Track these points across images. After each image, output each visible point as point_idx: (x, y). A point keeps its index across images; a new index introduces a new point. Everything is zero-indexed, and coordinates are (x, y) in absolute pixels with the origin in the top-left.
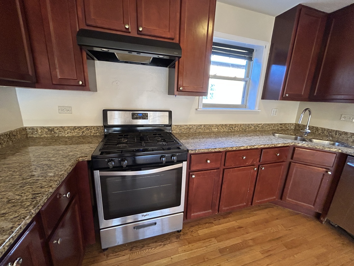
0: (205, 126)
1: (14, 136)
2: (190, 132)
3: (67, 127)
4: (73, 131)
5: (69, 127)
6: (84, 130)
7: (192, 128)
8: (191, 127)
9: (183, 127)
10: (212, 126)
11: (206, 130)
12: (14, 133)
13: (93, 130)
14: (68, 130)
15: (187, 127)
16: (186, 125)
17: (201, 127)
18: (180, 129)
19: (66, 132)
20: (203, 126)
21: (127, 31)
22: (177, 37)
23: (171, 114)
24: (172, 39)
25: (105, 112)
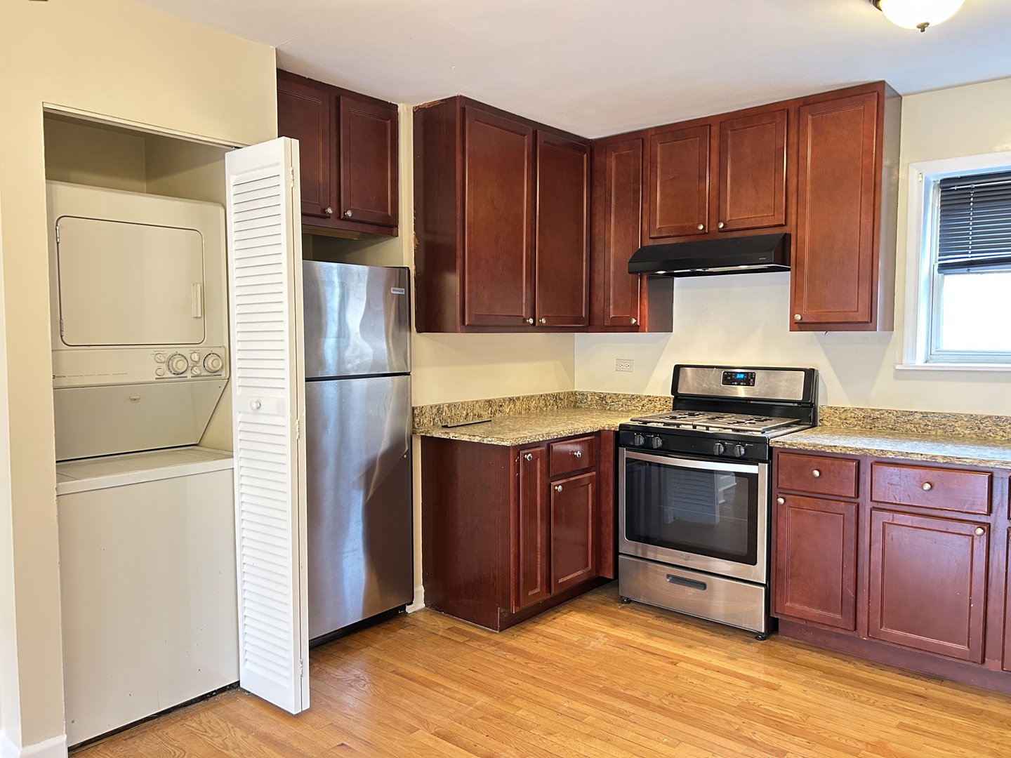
0: (925, 415)
1: (561, 399)
3: (622, 395)
4: (629, 403)
5: (625, 395)
6: (644, 402)
7: (881, 418)
8: (877, 414)
9: (853, 415)
10: (957, 417)
12: (562, 396)
13: (659, 403)
14: (624, 400)
15: (863, 414)
16: (862, 409)
17: (911, 418)
18: (843, 417)
19: (620, 403)
20: (918, 416)
21: (703, 233)
22: (793, 218)
23: (811, 376)
24: (782, 225)
25: (678, 369)
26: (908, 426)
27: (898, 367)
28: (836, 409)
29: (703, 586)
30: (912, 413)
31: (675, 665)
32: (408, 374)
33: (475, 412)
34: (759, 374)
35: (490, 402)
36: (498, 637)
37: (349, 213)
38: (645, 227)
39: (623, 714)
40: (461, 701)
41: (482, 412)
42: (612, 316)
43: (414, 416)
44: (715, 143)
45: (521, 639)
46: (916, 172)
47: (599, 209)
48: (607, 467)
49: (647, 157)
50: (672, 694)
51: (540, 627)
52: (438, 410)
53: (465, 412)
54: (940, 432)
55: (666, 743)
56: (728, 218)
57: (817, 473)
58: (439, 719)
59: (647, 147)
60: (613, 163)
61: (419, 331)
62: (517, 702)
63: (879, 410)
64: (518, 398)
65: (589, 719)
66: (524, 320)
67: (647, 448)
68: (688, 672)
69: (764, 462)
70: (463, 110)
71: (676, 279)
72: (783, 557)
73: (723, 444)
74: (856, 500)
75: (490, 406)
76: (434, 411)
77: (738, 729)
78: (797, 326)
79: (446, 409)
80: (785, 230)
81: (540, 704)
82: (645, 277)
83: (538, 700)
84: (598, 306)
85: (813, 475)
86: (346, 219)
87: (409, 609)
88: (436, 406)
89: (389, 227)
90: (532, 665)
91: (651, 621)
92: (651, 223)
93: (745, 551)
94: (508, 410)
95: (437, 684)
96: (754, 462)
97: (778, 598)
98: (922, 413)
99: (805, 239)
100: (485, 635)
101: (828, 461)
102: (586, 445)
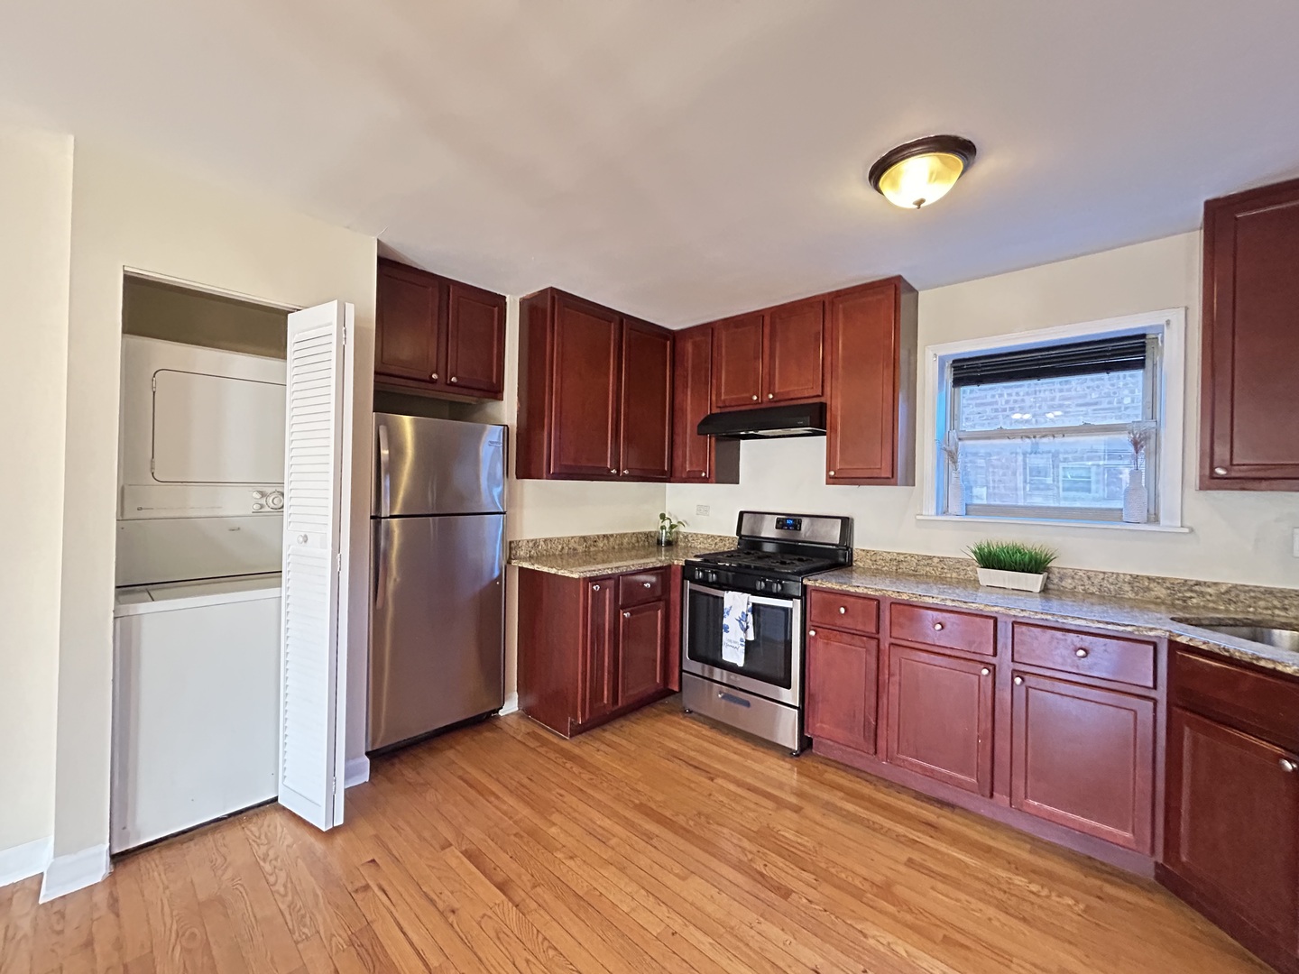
0: (942, 560)
2: (901, 570)
7: (905, 561)
8: (901, 558)
9: (881, 557)
11: (946, 571)
13: (727, 541)
14: (701, 539)
15: (890, 557)
16: (889, 553)
17: (930, 562)
18: (873, 558)
20: (936, 560)
21: (757, 402)
22: (828, 389)
23: (846, 523)
24: (818, 396)
25: (741, 514)
26: (928, 569)
27: (918, 517)
28: (868, 551)
29: (747, 704)
30: (930, 558)
31: (712, 780)
32: (504, 513)
33: (570, 546)
34: (805, 522)
35: (584, 538)
36: (568, 744)
37: (453, 379)
38: (714, 398)
39: (648, 837)
40: (505, 813)
41: (578, 547)
42: (688, 470)
43: (511, 549)
44: (767, 330)
45: (586, 748)
46: (931, 354)
47: (679, 383)
48: (675, 596)
49: (715, 343)
50: (699, 814)
51: (608, 736)
52: (535, 544)
53: (560, 547)
54: (954, 575)
55: (677, 875)
56: (777, 391)
57: (842, 610)
58: (475, 834)
59: (716, 334)
60: (689, 347)
61: (517, 478)
62: (556, 818)
63: (903, 554)
64: (612, 535)
65: (613, 842)
66: (609, 470)
67: (704, 582)
68: (722, 790)
69: (797, 598)
70: (553, 298)
71: (742, 441)
72: (813, 684)
73: (765, 581)
74: (876, 636)
75: (585, 541)
76: (531, 544)
77: (751, 860)
78: (831, 480)
79: (542, 543)
80: (822, 400)
81: (575, 820)
82: (713, 439)
83: (576, 815)
84: (678, 462)
85: (839, 610)
86: (452, 384)
87: (501, 713)
88: (532, 540)
89: (496, 392)
90: (586, 776)
91: (704, 732)
92: (719, 395)
93: (781, 674)
94: (601, 545)
95: (493, 793)
96: (790, 597)
97: (810, 720)
98: (938, 558)
99: (837, 406)
100: (555, 740)
101: (852, 600)
102: (660, 577)
